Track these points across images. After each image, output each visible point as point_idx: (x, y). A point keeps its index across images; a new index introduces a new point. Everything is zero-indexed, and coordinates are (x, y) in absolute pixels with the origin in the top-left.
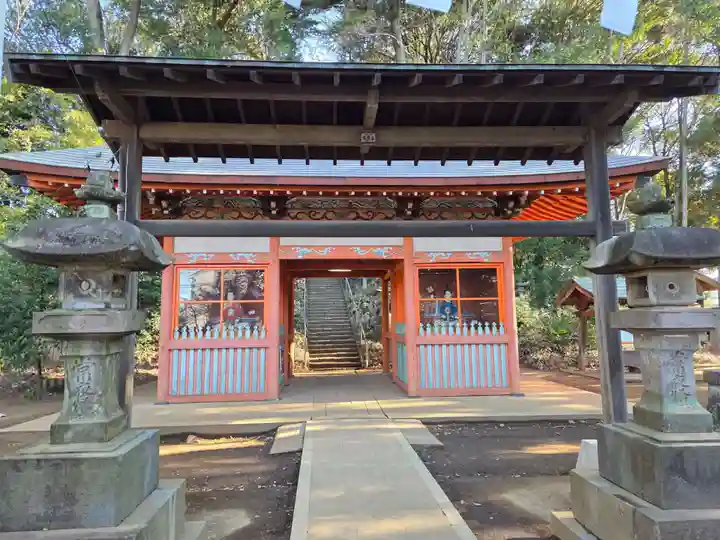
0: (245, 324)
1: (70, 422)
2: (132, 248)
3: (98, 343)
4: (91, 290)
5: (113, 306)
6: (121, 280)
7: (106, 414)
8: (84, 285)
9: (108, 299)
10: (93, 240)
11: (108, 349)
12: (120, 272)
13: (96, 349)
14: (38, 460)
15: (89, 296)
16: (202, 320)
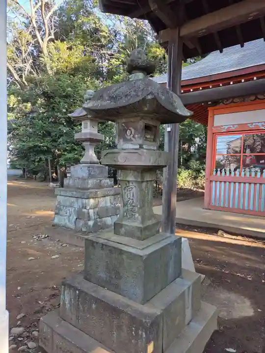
0: (258, 169)
1: (124, 223)
2: (149, 97)
3: (136, 173)
4: (132, 136)
5: (144, 147)
6: (154, 129)
7: (142, 222)
8: (128, 132)
9: (140, 142)
10: (126, 96)
11: (142, 178)
12: (151, 123)
13: (135, 178)
14: (103, 245)
15: (131, 140)
16: (233, 166)
